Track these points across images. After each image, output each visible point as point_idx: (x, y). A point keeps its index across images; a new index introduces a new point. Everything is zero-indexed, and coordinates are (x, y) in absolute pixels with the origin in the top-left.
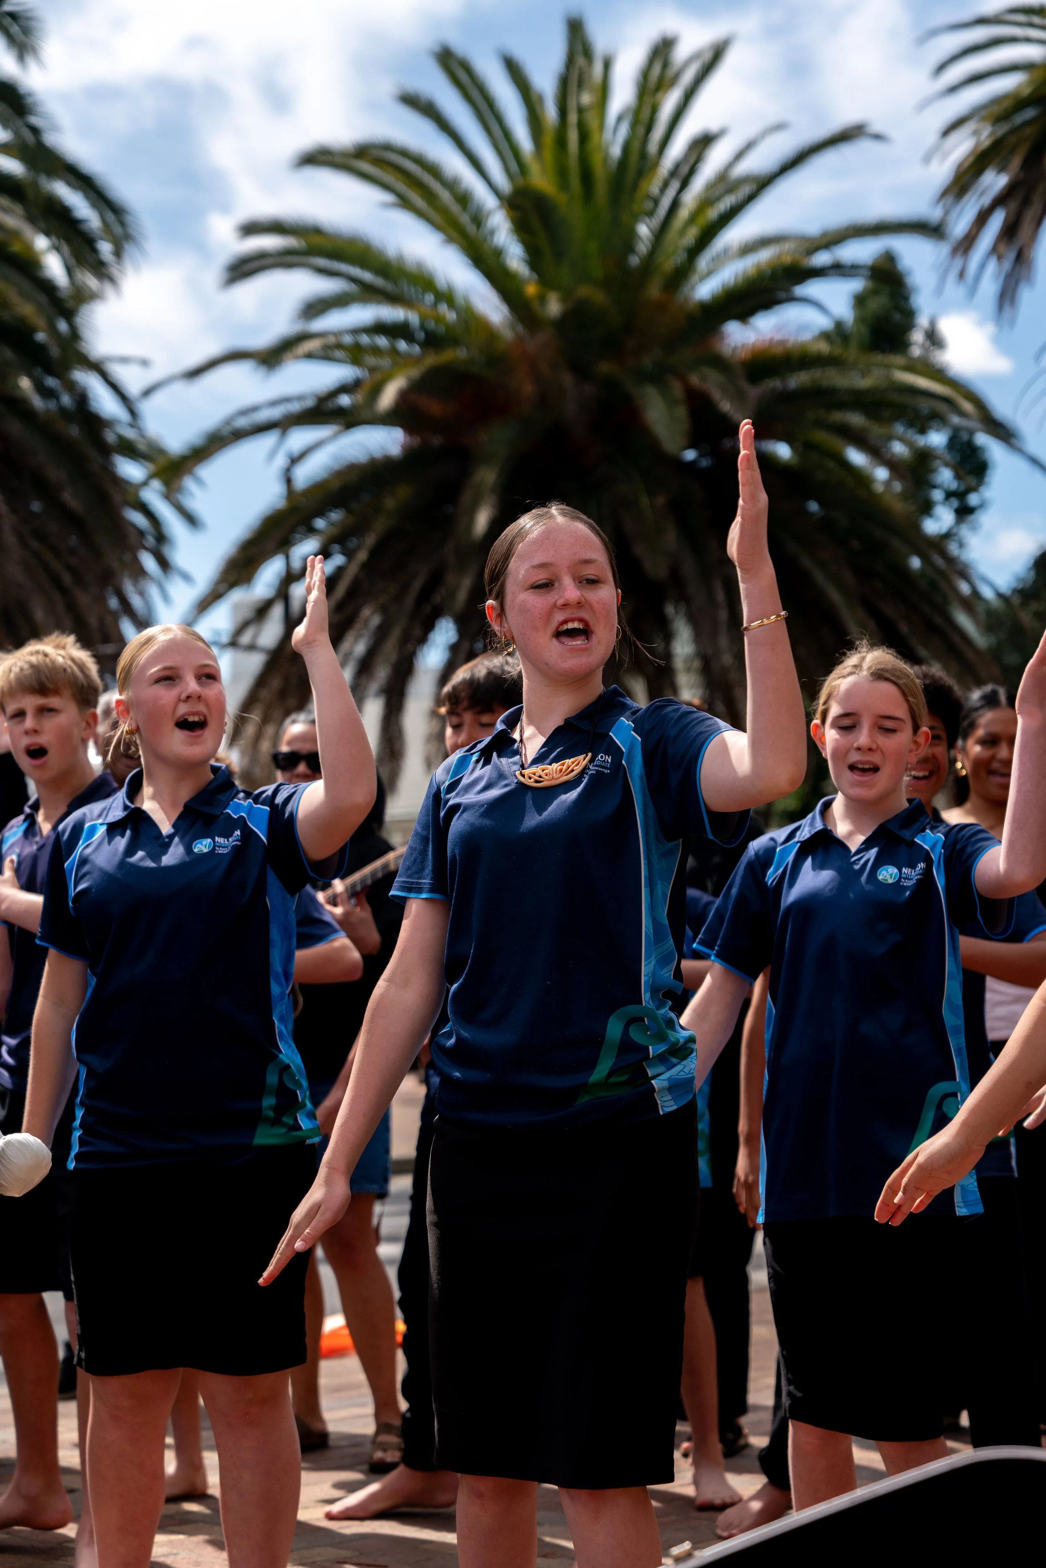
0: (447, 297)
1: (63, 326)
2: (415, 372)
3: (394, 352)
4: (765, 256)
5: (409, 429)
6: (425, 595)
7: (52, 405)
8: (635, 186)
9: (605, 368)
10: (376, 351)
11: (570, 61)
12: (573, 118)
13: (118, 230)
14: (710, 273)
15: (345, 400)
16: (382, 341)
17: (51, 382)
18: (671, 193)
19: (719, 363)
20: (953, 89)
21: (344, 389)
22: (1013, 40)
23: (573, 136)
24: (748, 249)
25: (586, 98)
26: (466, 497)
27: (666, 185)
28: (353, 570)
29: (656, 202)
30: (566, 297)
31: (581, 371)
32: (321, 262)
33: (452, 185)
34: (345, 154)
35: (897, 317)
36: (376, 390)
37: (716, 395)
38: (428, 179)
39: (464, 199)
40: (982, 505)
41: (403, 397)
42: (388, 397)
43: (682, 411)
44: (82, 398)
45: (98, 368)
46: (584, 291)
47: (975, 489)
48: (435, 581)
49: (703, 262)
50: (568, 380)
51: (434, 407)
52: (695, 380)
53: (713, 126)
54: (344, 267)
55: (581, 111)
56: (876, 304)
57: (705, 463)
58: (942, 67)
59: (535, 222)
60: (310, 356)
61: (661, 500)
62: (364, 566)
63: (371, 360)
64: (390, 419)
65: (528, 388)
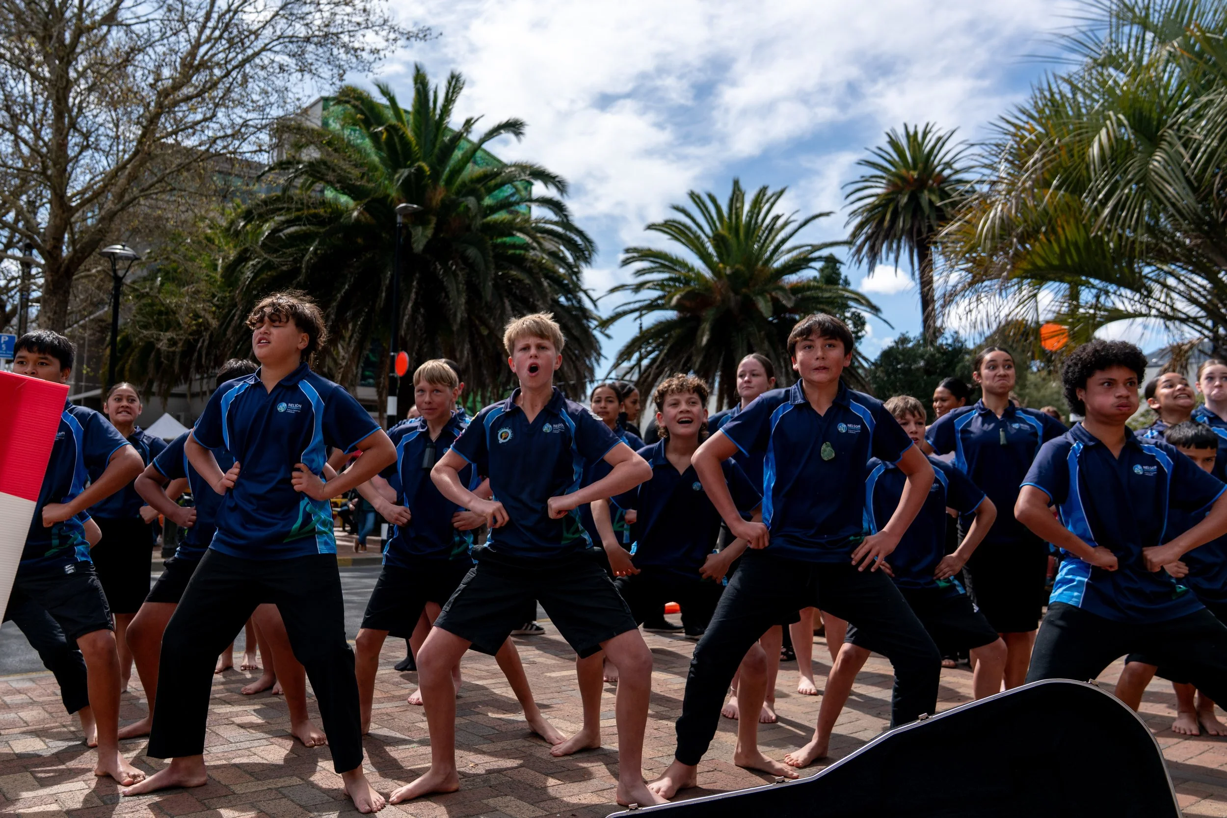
0: (691, 269)
1: (574, 278)
2: (683, 293)
3: (675, 286)
4: (795, 253)
5: (679, 311)
6: (685, 364)
7: (570, 303)
8: (754, 232)
9: (744, 290)
10: (669, 286)
11: (734, 192)
12: (734, 211)
13: (590, 248)
14: (777, 260)
15: (660, 302)
16: (671, 283)
17: (569, 296)
18: (765, 235)
19: (782, 289)
20: (852, 203)
21: (660, 298)
22: (871, 187)
23: (734, 217)
24: (790, 251)
25: (738, 205)
26: (699, 333)
27: (764, 232)
28: (662, 356)
29: (760, 238)
30: (732, 268)
31: (736, 293)
32: (652, 259)
33: (694, 233)
34: (659, 225)
35: (834, 275)
36: (671, 299)
37: (781, 299)
38: (687, 232)
39: (698, 238)
40: (863, 336)
41: (679, 301)
42: (674, 301)
43: (770, 304)
44: (579, 301)
45: (585, 292)
46: (737, 266)
47: (860, 331)
48: (689, 359)
49: (775, 258)
50: (732, 295)
51: (687, 304)
52: (774, 294)
53: (780, 213)
54: (659, 261)
55: (737, 209)
56: (827, 271)
57: (775, 321)
58: (848, 196)
59: (721, 244)
60: (649, 288)
61: (763, 333)
62: (666, 355)
63: (668, 289)
64: (673, 308)
65: (719, 298)
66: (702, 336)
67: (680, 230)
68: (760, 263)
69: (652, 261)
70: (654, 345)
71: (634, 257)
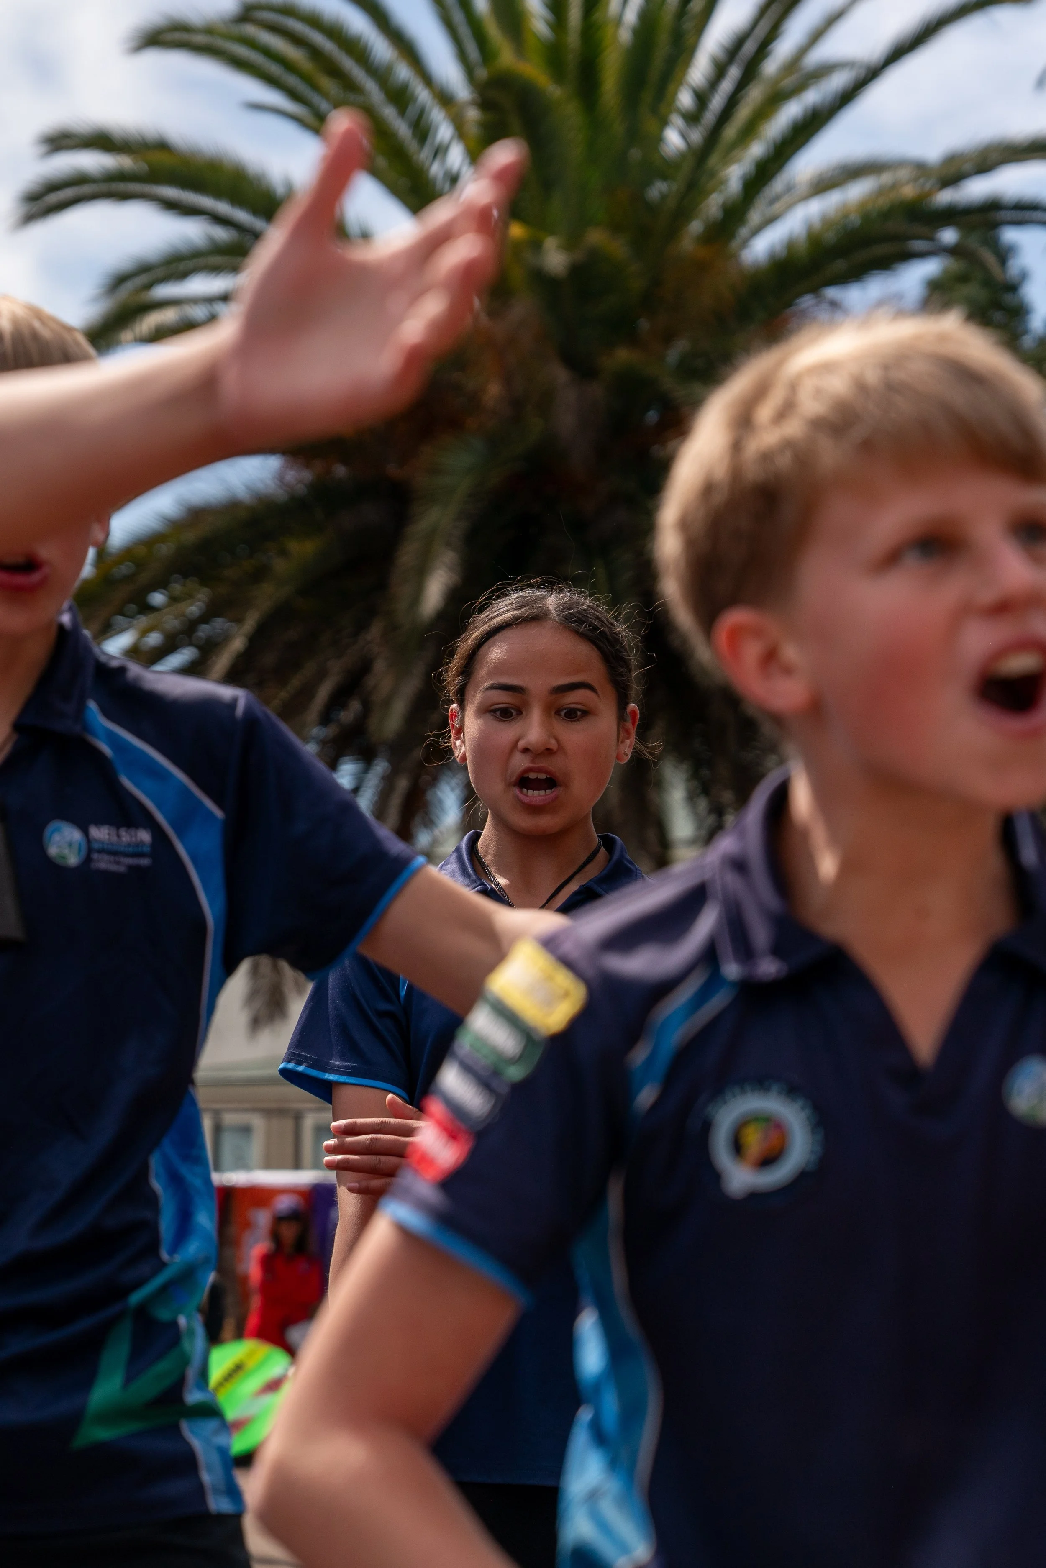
9: (620, 357)
14: (770, 221)
26: (407, 555)
30: (571, 243)
32: (171, 192)
34: (209, 30)
38: (348, 64)
46: (596, 237)
50: (560, 374)
54: (206, 201)
60: (157, 336)
65: (494, 391)
66: (421, 573)
67: (315, 52)
68: (696, 227)
69: (172, 206)
70: (172, 623)
71: (80, 179)
